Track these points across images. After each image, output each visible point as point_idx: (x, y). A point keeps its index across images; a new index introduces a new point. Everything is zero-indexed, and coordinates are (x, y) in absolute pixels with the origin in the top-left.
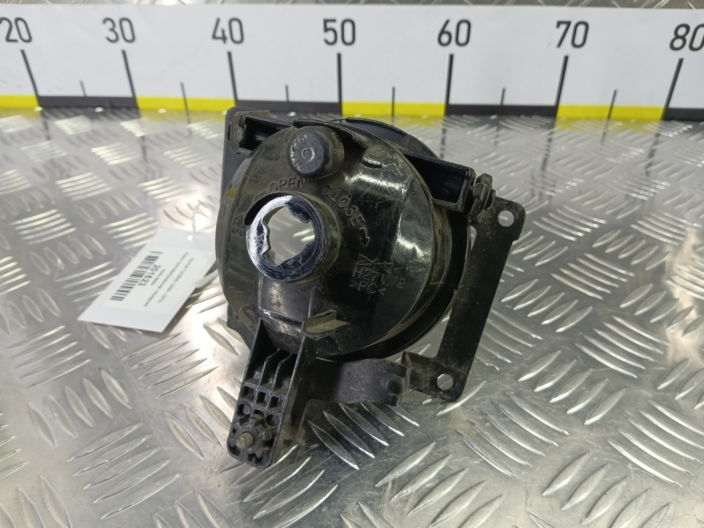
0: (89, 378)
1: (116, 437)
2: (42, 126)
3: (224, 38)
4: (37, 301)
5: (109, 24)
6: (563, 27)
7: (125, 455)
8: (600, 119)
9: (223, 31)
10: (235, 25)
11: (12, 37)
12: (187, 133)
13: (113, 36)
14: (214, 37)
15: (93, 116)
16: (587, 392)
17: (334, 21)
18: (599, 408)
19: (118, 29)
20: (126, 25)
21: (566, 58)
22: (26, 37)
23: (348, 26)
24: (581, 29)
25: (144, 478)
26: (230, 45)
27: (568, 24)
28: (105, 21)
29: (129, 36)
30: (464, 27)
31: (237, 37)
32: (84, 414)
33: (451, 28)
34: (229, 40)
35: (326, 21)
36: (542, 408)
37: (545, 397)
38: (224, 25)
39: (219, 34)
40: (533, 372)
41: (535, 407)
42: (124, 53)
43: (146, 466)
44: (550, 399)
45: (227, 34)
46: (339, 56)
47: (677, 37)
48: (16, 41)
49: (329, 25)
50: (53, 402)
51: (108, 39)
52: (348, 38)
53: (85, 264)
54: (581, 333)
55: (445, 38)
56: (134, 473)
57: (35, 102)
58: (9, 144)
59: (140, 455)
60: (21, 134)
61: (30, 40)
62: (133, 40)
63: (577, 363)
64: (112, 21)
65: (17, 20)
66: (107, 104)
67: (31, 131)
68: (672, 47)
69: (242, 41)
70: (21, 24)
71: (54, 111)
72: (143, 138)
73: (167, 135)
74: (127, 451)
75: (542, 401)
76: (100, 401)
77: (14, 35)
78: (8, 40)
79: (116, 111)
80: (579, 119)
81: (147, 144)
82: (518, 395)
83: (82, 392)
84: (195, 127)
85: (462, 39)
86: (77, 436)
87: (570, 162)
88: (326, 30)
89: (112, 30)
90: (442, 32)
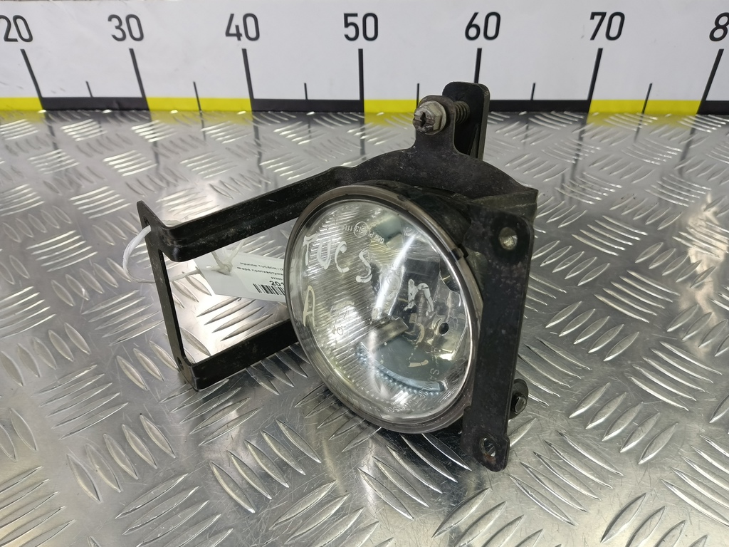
0: (128, 424)
1: (161, 490)
2: (47, 132)
3: (238, 35)
4: (66, 338)
5: (115, 22)
6: (598, 18)
7: (173, 510)
8: (635, 114)
9: (237, 27)
10: (250, 21)
11: (10, 36)
12: (201, 137)
13: (120, 35)
14: (228, 34)
15: (101, 119)
16: (640, 428)
17: (356, 15)
18: (653, 445)
19: (124, 27)
20: (133, 22)
21: (600, 51)
22: (26, 36)
23: (370, 20)
24: (617, 20)
25: (196, 535)
26: (244, 42)
27: (603, 15)
28: (110, 19)
29: (137, 35)
30: (493, 20)
31: (252, 34)
32: (127, 466)
33: (480, 21)
34: (244, 37)
35: (346, 16)
36: (595, 447)
37: (597, 435)
38: (238, 21)
39: (233, 30)
40: (584, 407)
41: (588, 448)
42: (132, 51)
43: (195, 522)
44: (603, 438)
45: (242, 31)
46: (361, 52)
47: (718, 26)
48: (16, 40)
49: (350, 20)
50: (92, 452)
51: (114, 37)
52: (370, 34)
53: (111, 293)
54: (629, 362)
55: (473, 32)
56: (185, 530)
57: (38, 104)
58: (16, 154)
59: (189, 510)
60: (27, 141)
61: (30, 39)
62: (141, 38)
63: (627, 396)
64: (117, 17)
65: (16, 18)
66: (116, 106)
67: (36, 137)
68: (712, 38)
69: (257, 37)
70: (20, 22)
71: (59, 113)
72: (155, 143)
73: (182, 140)
74: (175, 505)
75: (595, 439)
76: (142, 451)
77: (13, 34)
78: (7, 39)
79: (125, 112)
80: (613, 114)
81: (161, 150)
82: (570, 433)
83: (123, 441)
84: (211, 130)
85: (491, 33)
86: (122, 490)
87: (606, 165)
88: (347, 25)
89: (118, 28)
90: (470, 25)
